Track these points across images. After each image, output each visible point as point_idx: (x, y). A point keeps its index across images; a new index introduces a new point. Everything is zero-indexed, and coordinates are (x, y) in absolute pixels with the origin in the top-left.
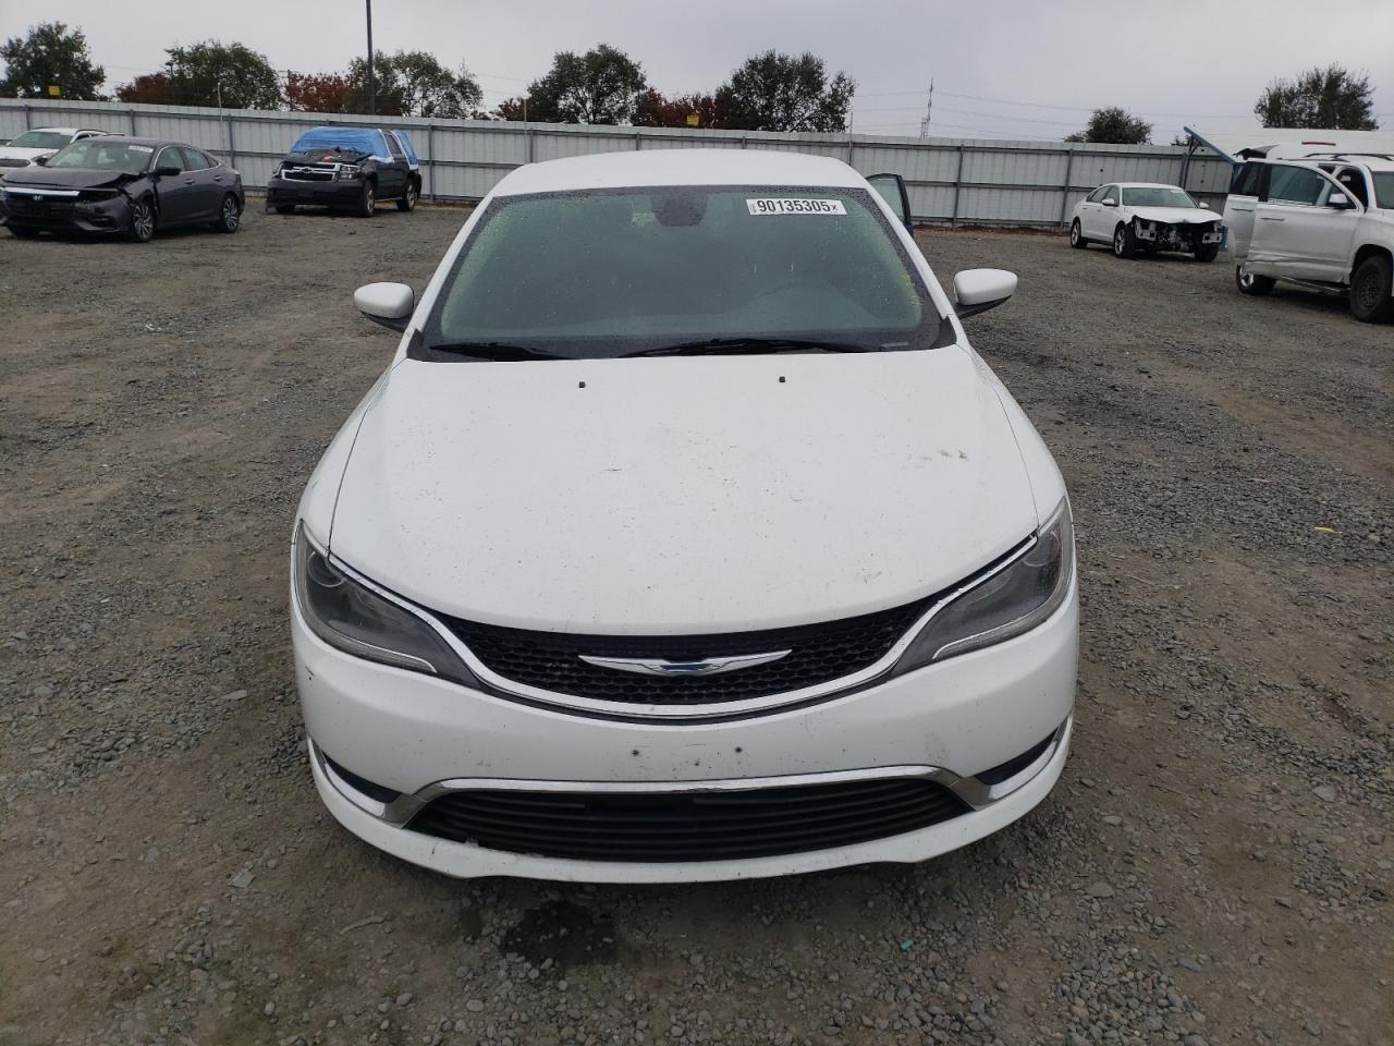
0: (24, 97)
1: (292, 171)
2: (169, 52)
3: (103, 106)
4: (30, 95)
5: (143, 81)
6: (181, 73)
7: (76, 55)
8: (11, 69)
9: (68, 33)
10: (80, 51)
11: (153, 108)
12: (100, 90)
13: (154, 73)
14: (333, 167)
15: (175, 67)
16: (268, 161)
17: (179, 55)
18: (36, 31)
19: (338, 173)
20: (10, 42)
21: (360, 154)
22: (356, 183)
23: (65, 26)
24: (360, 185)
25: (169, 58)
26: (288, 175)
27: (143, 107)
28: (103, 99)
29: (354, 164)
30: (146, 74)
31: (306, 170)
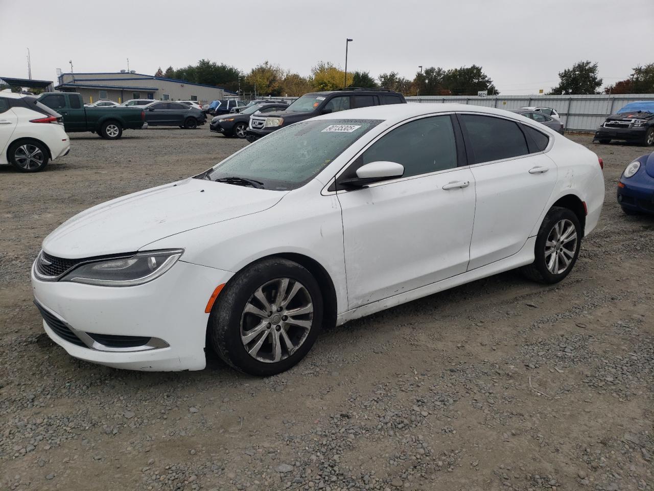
0: (564, 94)
1: (609, 123)
2: (634, 69)
3: (597, 96)
4: (567, 93)
5: (620, 84)
6: (637, 78)
7: (591, 74)
8: (562, 83)
9: (591, 65)
10: (593, 73)
11: (622, 96)
12: (598, 89)
13: (626, 80)
14: (631, 121)
15: (635, 76)
16: (599, 118)
17: (639, 71)
18: (577, 65)
19: (633, 124)
20: (565, 71)
21: (652, 114)
22: (642, 128)
23: (590, 63)
24: (645, 130)
25: (634, 72)
26: (607, 125)
27: (617, 96)
28: (598, 93)
29: (644, 119)
30: (622, 80)
31: (616, 122)
